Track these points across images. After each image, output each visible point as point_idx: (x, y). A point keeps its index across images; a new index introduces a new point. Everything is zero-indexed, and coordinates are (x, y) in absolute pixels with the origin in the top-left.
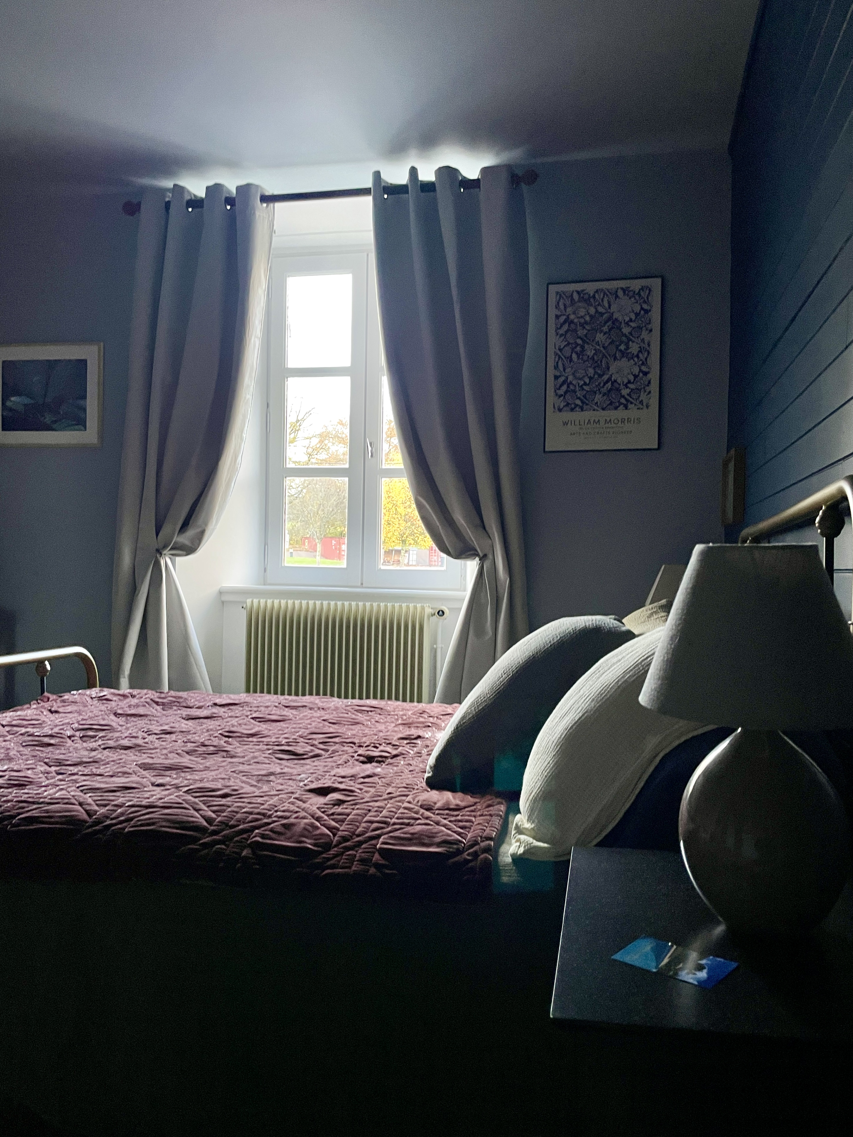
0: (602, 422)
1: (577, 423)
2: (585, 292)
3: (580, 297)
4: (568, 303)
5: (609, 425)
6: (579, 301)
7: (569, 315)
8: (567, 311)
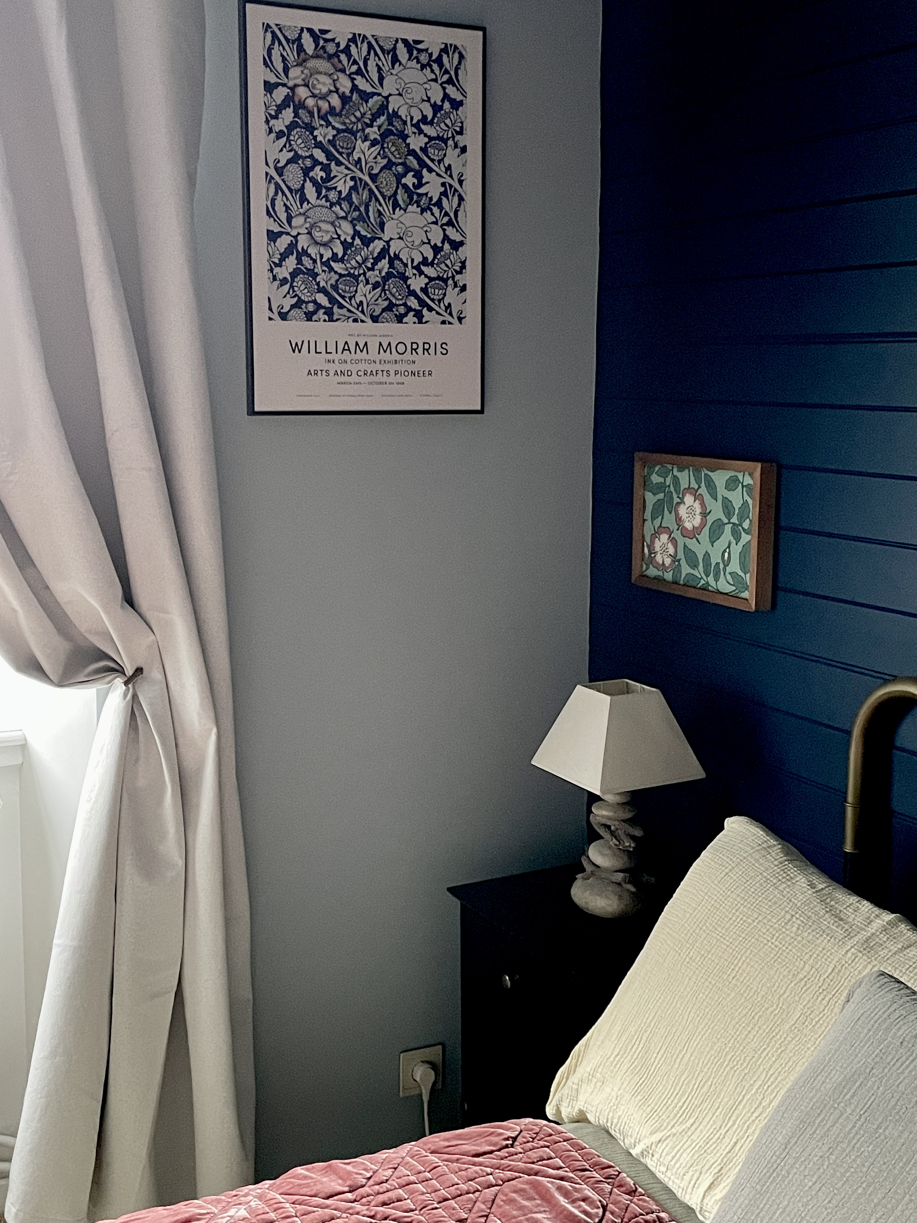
0: (373, 347)
1: (321, 348)
2: (328, 36)
3: (317, 45)
4: (292, 58)
5: (387, 356)
6: (317, 57)
7: (296, 86)
8: (291, 75)
